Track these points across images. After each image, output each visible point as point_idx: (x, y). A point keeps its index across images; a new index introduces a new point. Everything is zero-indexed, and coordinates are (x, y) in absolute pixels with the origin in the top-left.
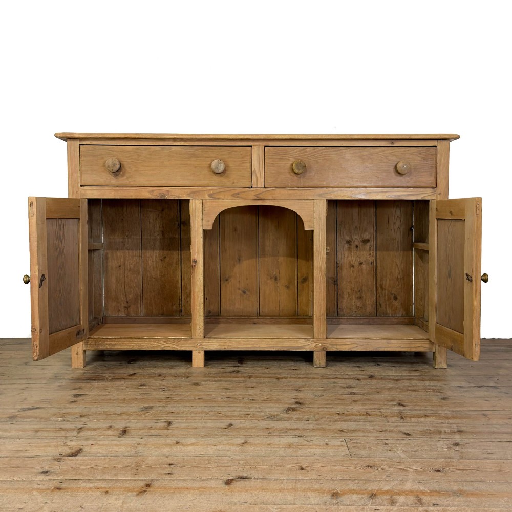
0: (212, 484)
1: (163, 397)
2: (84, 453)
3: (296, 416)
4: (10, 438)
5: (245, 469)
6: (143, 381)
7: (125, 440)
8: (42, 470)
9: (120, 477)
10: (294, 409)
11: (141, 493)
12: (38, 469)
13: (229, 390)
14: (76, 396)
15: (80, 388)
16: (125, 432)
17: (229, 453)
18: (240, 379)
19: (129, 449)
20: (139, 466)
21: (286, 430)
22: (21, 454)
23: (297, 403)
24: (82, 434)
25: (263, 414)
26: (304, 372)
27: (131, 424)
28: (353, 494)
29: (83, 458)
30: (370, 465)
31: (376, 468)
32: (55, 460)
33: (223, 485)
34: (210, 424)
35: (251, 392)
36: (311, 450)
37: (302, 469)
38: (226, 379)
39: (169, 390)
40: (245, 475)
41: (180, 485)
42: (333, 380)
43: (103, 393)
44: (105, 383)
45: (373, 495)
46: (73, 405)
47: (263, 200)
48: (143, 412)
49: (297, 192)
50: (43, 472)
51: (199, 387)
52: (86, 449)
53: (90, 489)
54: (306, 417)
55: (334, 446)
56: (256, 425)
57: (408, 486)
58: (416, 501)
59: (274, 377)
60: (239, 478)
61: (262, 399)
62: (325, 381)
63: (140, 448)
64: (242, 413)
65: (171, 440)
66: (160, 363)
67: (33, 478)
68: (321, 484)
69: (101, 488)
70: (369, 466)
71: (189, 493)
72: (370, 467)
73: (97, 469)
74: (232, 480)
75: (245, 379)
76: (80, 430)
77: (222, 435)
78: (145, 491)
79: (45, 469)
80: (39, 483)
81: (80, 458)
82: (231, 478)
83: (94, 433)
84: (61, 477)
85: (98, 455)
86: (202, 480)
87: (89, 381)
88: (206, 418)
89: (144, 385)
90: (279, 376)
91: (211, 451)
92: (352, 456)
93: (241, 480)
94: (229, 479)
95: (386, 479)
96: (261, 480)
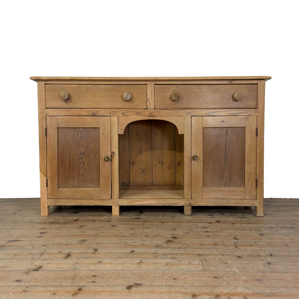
0: (119, 288)
1: (94, 234)
2: (42, 269)
3: (172, 246)
5: (140, 279)
6: (83, 224)
7: (69, 261)
8: (17, 279)
9: (64, 284)
10: (171, 241)
11: (75, 294)
12: (14, 278)
13: (133, 230)
14: (42, 233)
15: (44, 228)
16: (68, 255)
17: (130, 269)
18: (140, 223)
19: (70, 266)
20: (76, 277)
21: (166, 254)
22: (5, 269)
23: (173, 237)
24: (43, 257)
25: (152, 244)
26: (178, 218)
27: (73, 251)
28: (205, 295)
29: (42, 272)
30: (216, 276)
31: (220, 279)
32: (25, 273)
33: (126, 289)
34: (121, 251)
35: (146, 231)
36: (181, 267)
37: (175, 279)
38: (132, 223)
39: (98, 230)
40: (139, 283)
41: (100, 289)
42: (195, 223)
43: (58, 231)
44: (60, 226)
45: (217, 296)
46: (39, 239)
47: (154, 116)
48: (81, 243)
49: (174, 111)
50: (17, 281)
51: (115, 228)
52: (45, 266)
53: (44, 291)
54: (178, 246)
55: (195, 264)
56: (148, 251)
57: (239, 290)
59: (160, 222)
60: (135, 284)
61: (153, 235)
62: (190, 224)
63: (77, 266)
64: (140, 243)
65: (96, 261)
66: (93, 213)
67: (11, 285)
68: (186, 288)
69: (51, 291)
71: (105, 295)
72: (216, 278)
73: (49, 279)
74: (131, 286)
75: (143, 223)
76: (42, 254)
77: (127, 257)
78: (77, 293)
79: (18, 278)
80: (14, 287)
81: (40, 272)
82: (131, 285)
83: (50, 256)
84: (27, 284)
85: (51, 270)
86: (113, 286)
87: (50, 224)
88: (118, 247)
89: (83, 226)
90: (163, 221)
91: (120, 267)
92: (205, 270)
93: (137, 286)
94: (129, 286)
95: (226, 285)
96: (149, 286)
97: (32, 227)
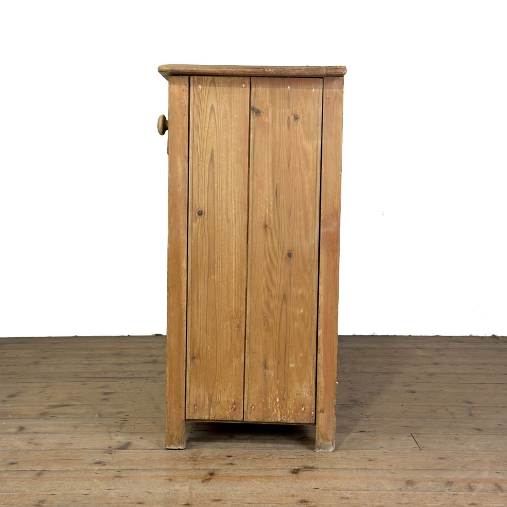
0: (279, 473)
2: (134, 446)
4: (49, 433)
5: (310, 460)
8: (96, 461)
9: (180, 467)
11: (205, 480)
12: (91, 460)
14: (105, 394)
20: (197, 457)
22: (67, 447)
24: (125, 429)
28: (428, 481)
29: (135, 451)
30: (442, 457)
31: (448, 460)
32: (106, 452)
33: (290, 474)
37: (370, 460)
40: (311, 465)
41: (245, 473)
45: (449, 483)
46: (106, 403)
50: (97, 463)
53: (152, 477)
57: (485, 475)
58: (495, 488)
60: (305, 468)
67: (88, 468)
68: (393, 473)
70: (440, 458)
71: (257, 481)
72: (443, 459)
73: (152, 460)
74: (298, 470)
78: (210, 479)
79: (98, 460)
80: (95, 472)
81: (132, 451)
82: (297, 468)
84: (118, 467)
85: (149, 447)
86: (266, 470)
92: (422, 449)
93: (307, 469)
94: (295, 469)
95: (462, 469)
96: (328, 470)
97: (83, 384)
